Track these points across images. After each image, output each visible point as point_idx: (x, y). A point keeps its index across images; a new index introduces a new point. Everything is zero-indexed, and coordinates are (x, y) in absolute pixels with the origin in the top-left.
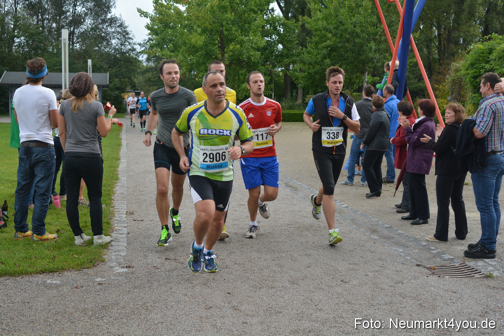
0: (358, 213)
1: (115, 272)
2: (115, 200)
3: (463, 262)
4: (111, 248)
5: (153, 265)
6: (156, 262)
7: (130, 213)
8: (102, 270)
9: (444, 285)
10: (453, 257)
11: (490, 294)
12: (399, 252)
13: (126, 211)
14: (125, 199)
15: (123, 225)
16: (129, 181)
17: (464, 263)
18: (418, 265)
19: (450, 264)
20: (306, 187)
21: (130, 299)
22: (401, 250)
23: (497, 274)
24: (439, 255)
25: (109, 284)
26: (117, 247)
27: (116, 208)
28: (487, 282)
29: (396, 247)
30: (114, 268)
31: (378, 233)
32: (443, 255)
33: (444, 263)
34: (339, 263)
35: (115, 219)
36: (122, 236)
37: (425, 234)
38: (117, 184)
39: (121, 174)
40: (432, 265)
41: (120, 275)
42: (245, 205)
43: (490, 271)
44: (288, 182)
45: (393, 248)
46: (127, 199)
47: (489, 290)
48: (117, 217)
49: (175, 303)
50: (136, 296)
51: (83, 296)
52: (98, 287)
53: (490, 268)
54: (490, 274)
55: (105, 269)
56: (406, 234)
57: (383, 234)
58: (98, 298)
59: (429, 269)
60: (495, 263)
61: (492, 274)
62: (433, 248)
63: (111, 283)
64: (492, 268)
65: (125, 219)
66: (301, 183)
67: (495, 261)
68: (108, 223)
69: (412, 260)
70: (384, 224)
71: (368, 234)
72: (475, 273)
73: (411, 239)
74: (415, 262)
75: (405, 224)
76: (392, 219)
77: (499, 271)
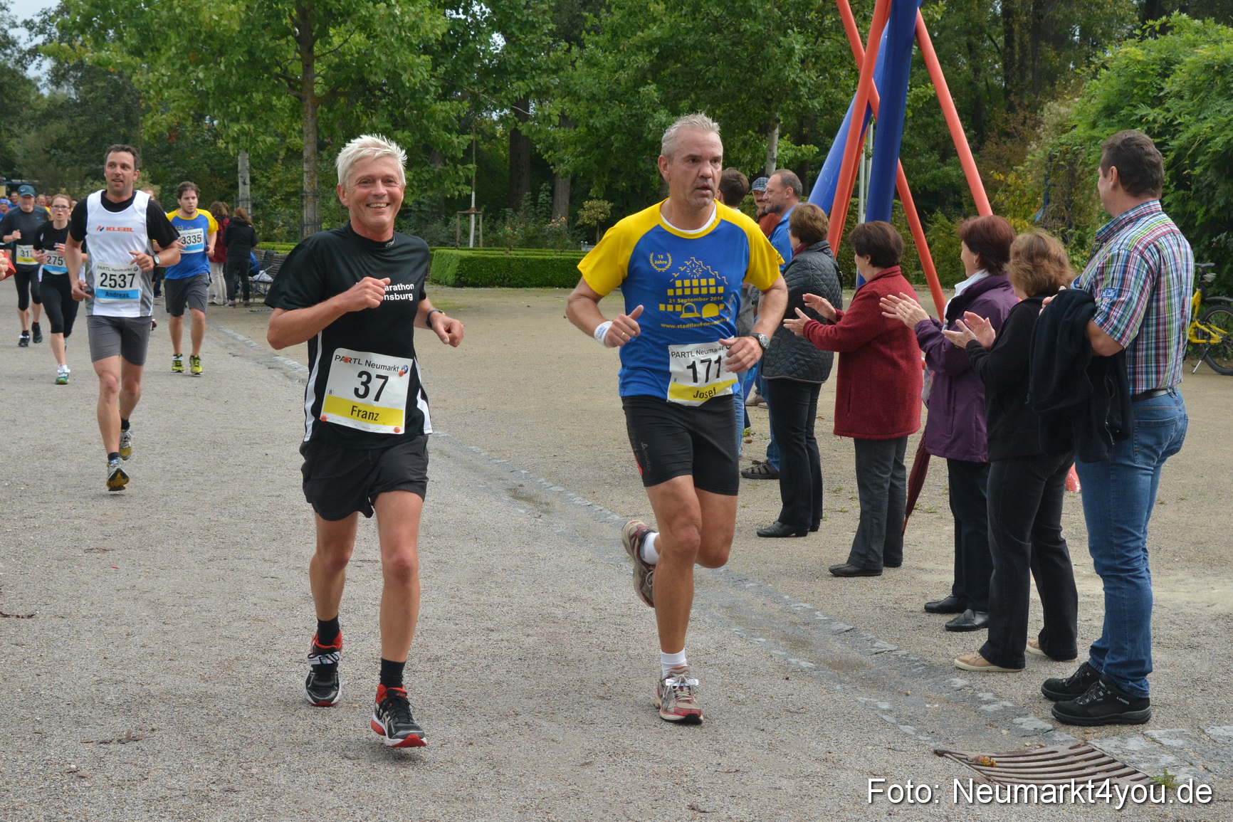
3: (1080, 741)
5: (67, 767)
6: (75, 757)
10: (1049, 726)
17: (1086, 744)
18: (940, 753)
19: (1041, 746)
20: (578, 500)
22: (886, 706)
23: (1185, 776)
24: (1005, 717)
29: (870, 696)
31: (811, 651)
32: (1018, 720)
33: (1017, 745)
34: (685, 750)
37: (962, 651)
40: (983, 751)
43: (1164, 769)
44: (521, 486)
45: (860, 699)
53: (1167, 759)
54: (1167, 776)
56: (900, 653)
57: (828, 654)
59: (977, 763)
60: (1180, 742)
61: (1173, 777)
62: (988, 696)
64: (1171, 759)
66: (562, 489)
67: (1180, 736)
69: (921, 737)
70: (832, 621)
71: (781, 653)
72: (1119, 776)
73: (917, 667)
74: (931, 744)
75: (899, 620)
76: (856, 603)
77: (1193, 768)
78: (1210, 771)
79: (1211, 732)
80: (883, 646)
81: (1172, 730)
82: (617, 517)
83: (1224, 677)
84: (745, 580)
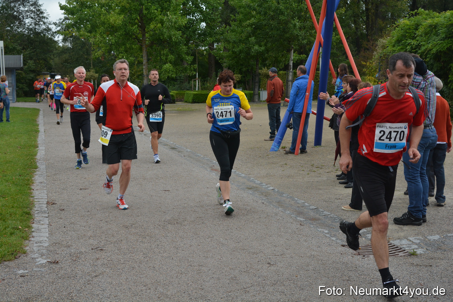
0: (284, 195)
1: (38, 264)
2: (35, 189)
4: (32, 239)
7: (50, 203)
8: (23, 262)
9: (368, 264)
11: (413, 271)
12: (324, 233)
13: (47, 200)
14: (45, 188)
15: (44, 215)
16: (49, 169)
18: (343, 246)
21: (54, 290)
22: (327, 232)
23: (420, 252)
25: (32, 276)
26: (38, 238)
27: (35, 197)
28: (410, 260)
29: (322, 229)
30: (36, 259)
31: (304, 215)
32: (368, 235)
33: (368, 242)
35: (35, 209)
36: (43, 226)
38: (35, 173)
39: (40, 162)
41: (42, 266)
42: (169, 191)
43: (413, 249)
44: (214, 166)
45: (319, 229)
46: (47, 188)
47: (412, 268)
48: (37, 207)
49: (100, 292)
50: (60, 287)
51: (5, 289)
52: (21, 279)
54: (414, 251)
55: (27, 261)
56: (331, 215)
57: (309, 216)
58: (21, 290)
60: (419, 241)
61: (416, 252)
63: (33, 275)
64: (415, 246)
65: (46, 209)
67: (418, 239)
68: (29, 214)
69: (337, 241)
70: (310, 206)
71: (294, 216)
72: (399, 252)
73: (337, 219)
74: (341, 243)
75: (331, 205)
76: (318, 200)
77: (423, 249)
78: (428, 250)
79: (428, 238)
80: (326, 213)
81: (416, 237)
82: (243, 175)
83: (433, 221)
84: (284, 193)
